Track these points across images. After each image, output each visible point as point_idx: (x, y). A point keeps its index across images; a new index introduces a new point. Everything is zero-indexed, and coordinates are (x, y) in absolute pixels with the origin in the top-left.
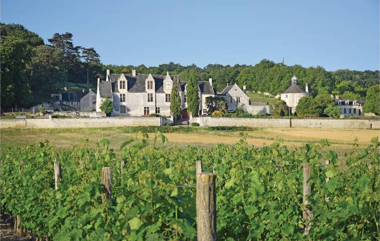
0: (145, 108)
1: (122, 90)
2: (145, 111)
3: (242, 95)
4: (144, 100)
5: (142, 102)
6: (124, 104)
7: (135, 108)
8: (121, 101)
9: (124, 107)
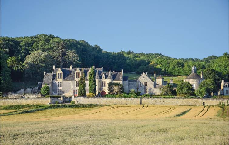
0: (74, 91)
1: (59, 79)
2: (74, 93)
3: (149, 81)
4: (74, 86)
5: (72, 87)
6: (60, 88)
7: (67, 91)
8: (59, 87)
9: (60, 90)
